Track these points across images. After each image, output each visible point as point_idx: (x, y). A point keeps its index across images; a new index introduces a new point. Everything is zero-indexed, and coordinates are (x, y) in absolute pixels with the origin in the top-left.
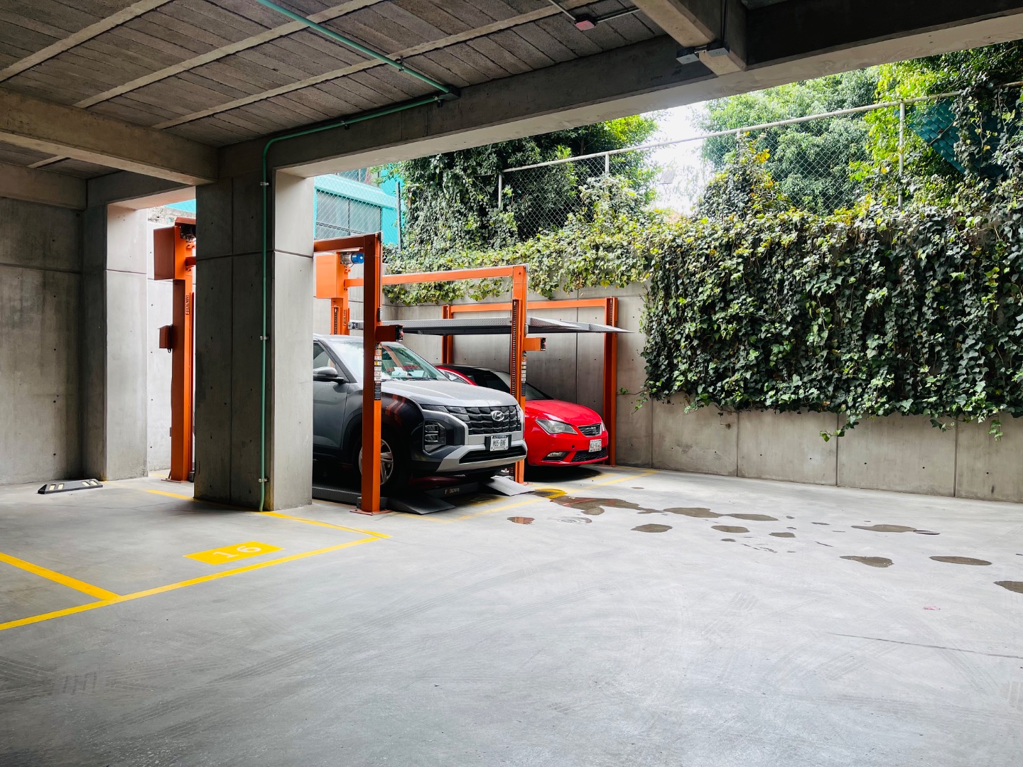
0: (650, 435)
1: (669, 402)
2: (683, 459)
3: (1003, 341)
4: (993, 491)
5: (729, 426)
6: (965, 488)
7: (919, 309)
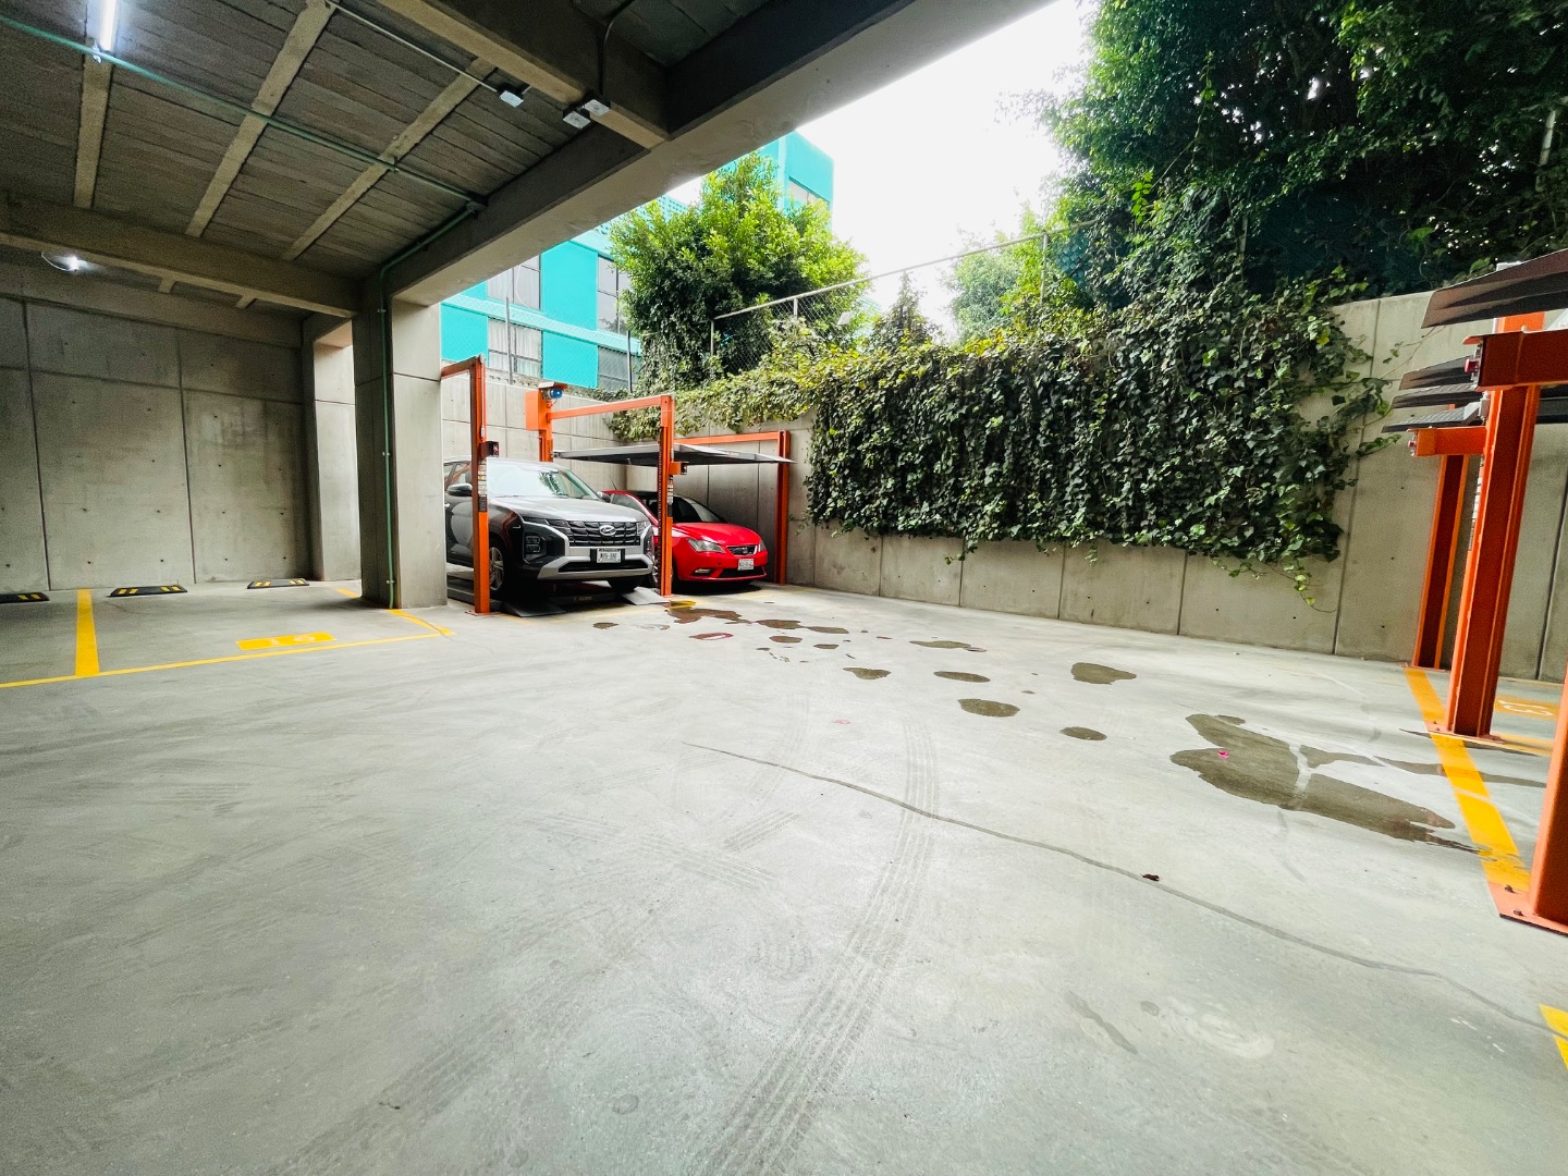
0: (813, 557)
1: (827, 527)
2: (838, 580)
3: (1105, 467)
4: (1092, 614)
5: (874, 550)
6: (1066, 613)
7: (1033, 437)
